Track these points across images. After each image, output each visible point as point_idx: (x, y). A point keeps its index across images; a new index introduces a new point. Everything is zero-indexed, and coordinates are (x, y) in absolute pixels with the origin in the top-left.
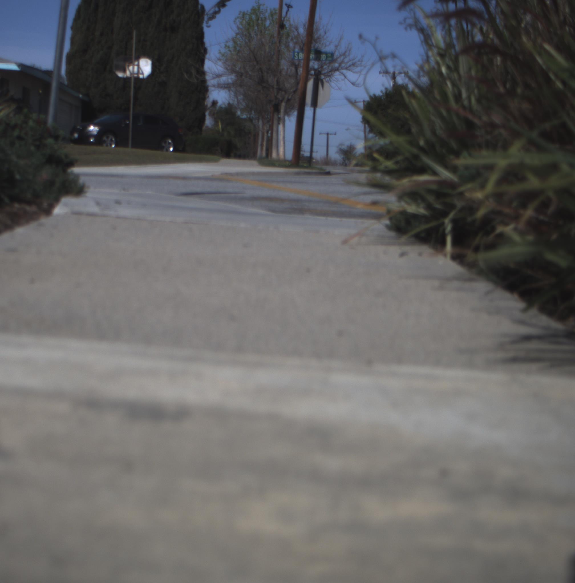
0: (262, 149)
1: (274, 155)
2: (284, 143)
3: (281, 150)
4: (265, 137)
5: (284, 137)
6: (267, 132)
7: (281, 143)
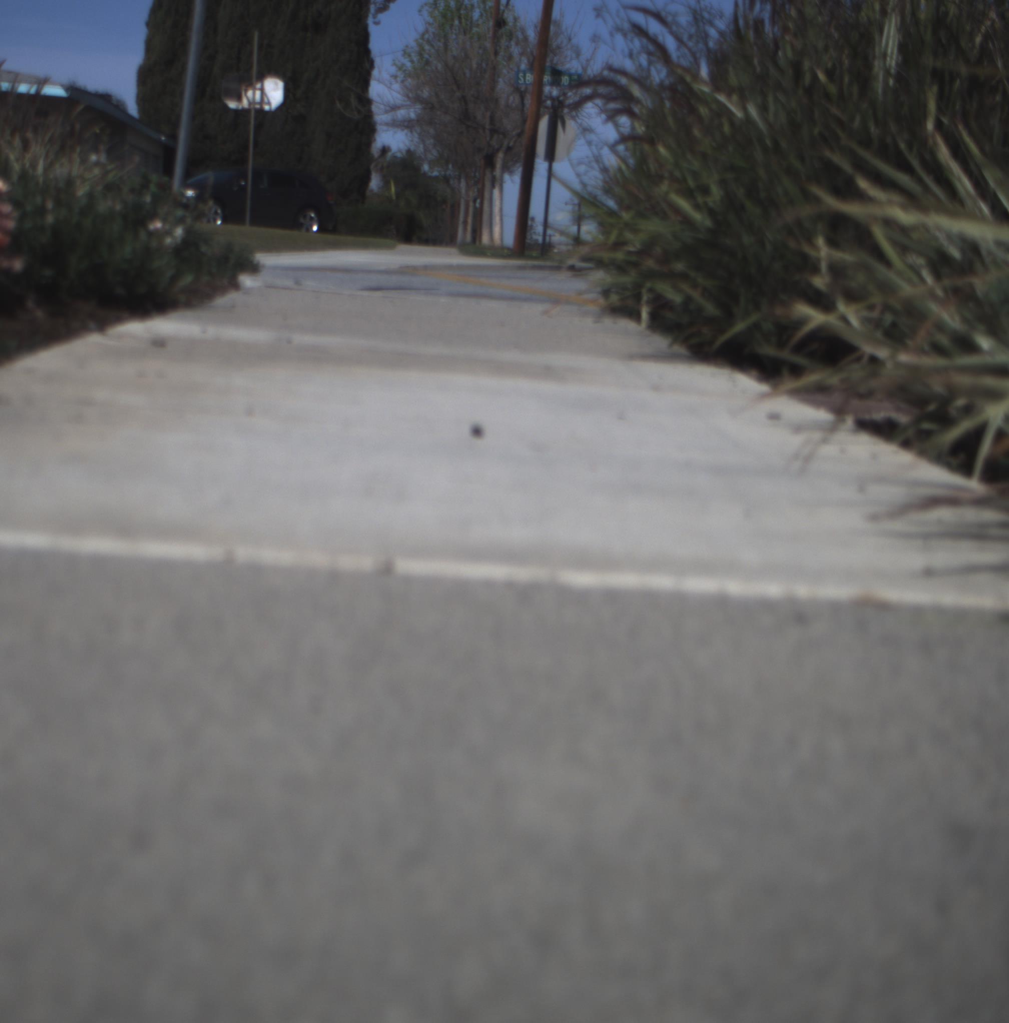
0: (465, 229)
1: (485, 239)
2: (501, 220)
3: (497, 230)
4: (471, 210)
5: (501, 210)
6: (475, 201)
7: (497, 219)
